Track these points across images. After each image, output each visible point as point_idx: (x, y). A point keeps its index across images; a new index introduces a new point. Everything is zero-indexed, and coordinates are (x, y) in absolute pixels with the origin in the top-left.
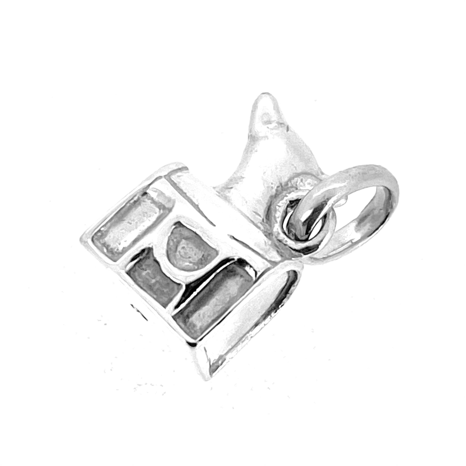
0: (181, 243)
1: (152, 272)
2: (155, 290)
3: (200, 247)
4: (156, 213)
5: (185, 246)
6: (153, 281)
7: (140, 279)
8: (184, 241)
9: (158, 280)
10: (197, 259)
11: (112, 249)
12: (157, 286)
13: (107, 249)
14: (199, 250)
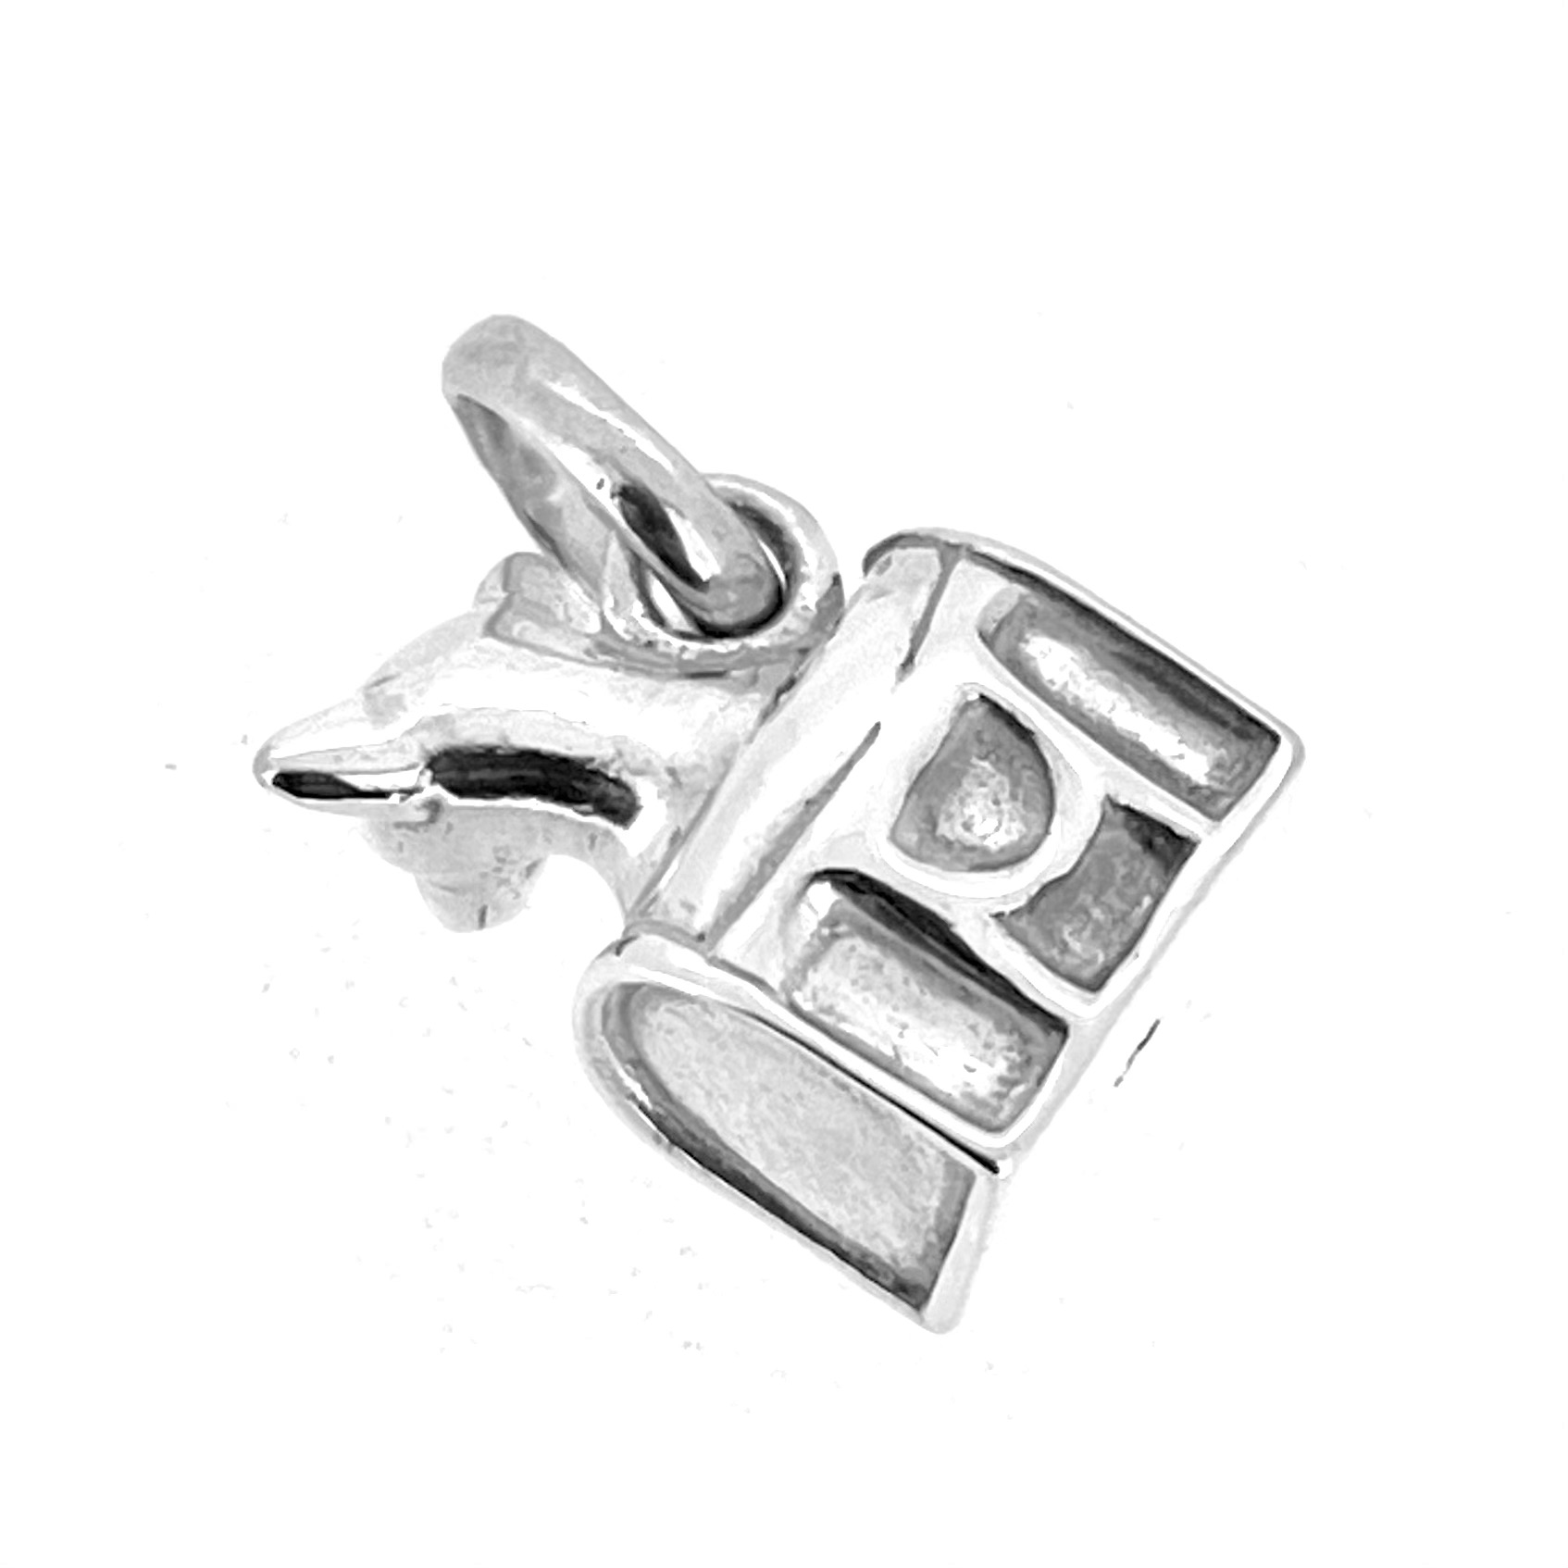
0: (950, 836)
1: (1068, 922)
2: (1124, 907)
3: (954, 770)
4: (853, 949)
5: (958, 822)
6: (1097, 913)
7: (1101, 958)
8: (944, 829)
9: (1089, 899)
10: (998, 777)
11: (1011, 1069)
12: (1111, 897)
13: (1014, 1083)
14: (964, 773)
